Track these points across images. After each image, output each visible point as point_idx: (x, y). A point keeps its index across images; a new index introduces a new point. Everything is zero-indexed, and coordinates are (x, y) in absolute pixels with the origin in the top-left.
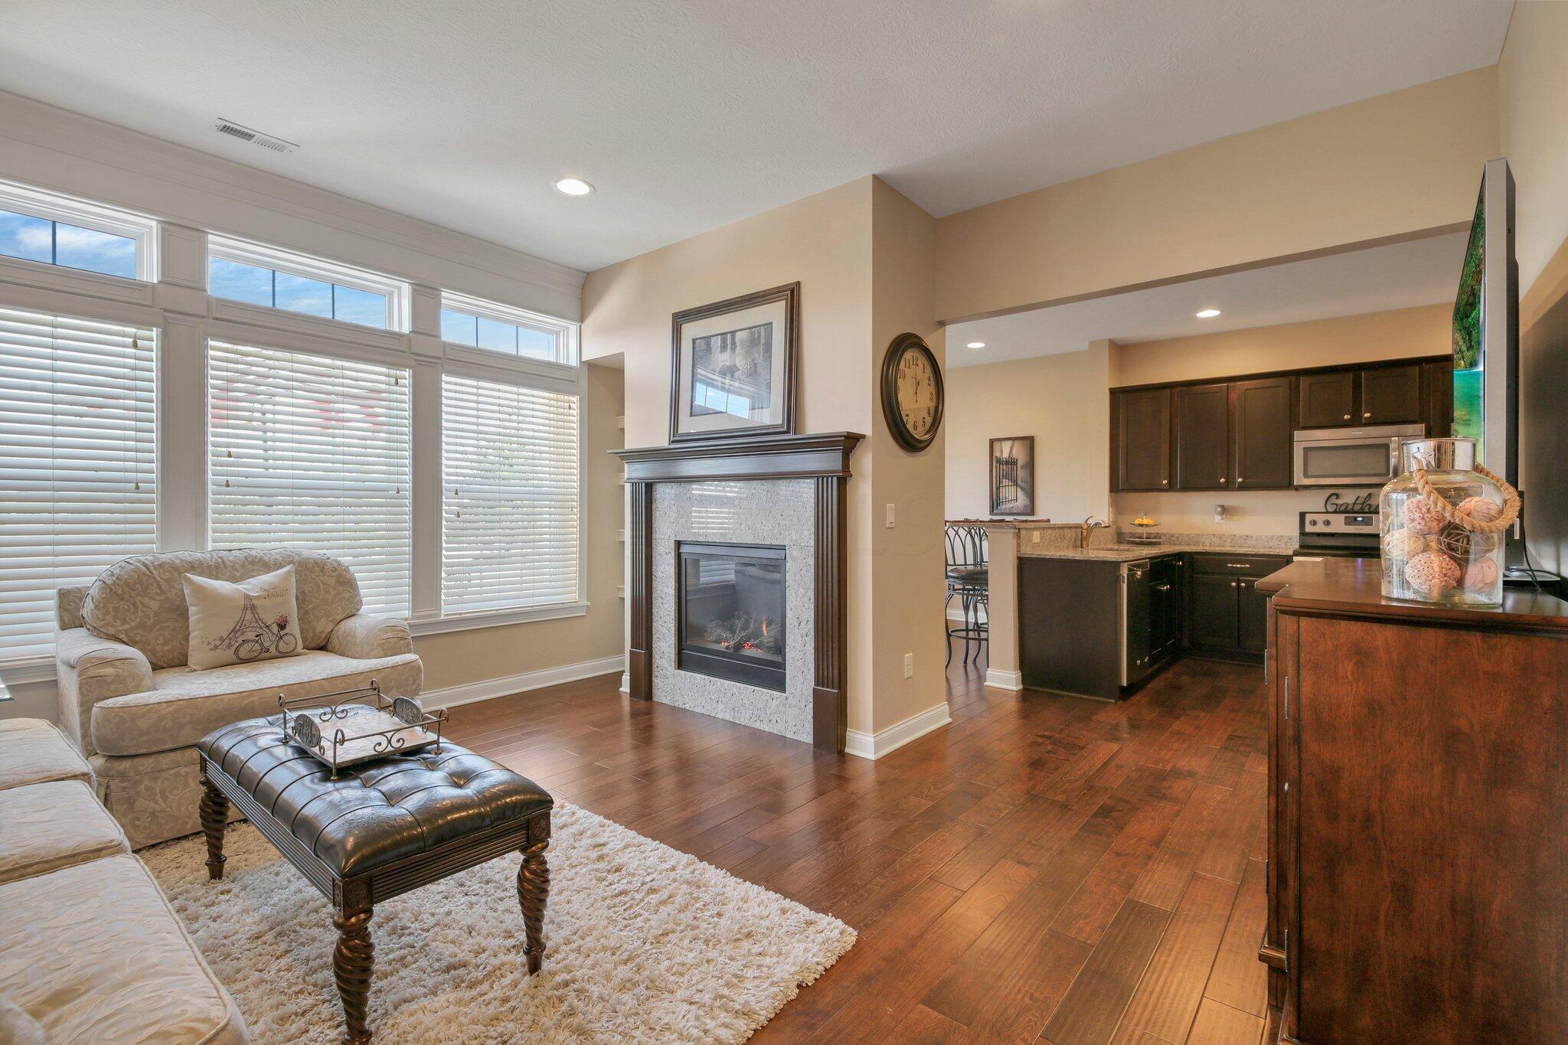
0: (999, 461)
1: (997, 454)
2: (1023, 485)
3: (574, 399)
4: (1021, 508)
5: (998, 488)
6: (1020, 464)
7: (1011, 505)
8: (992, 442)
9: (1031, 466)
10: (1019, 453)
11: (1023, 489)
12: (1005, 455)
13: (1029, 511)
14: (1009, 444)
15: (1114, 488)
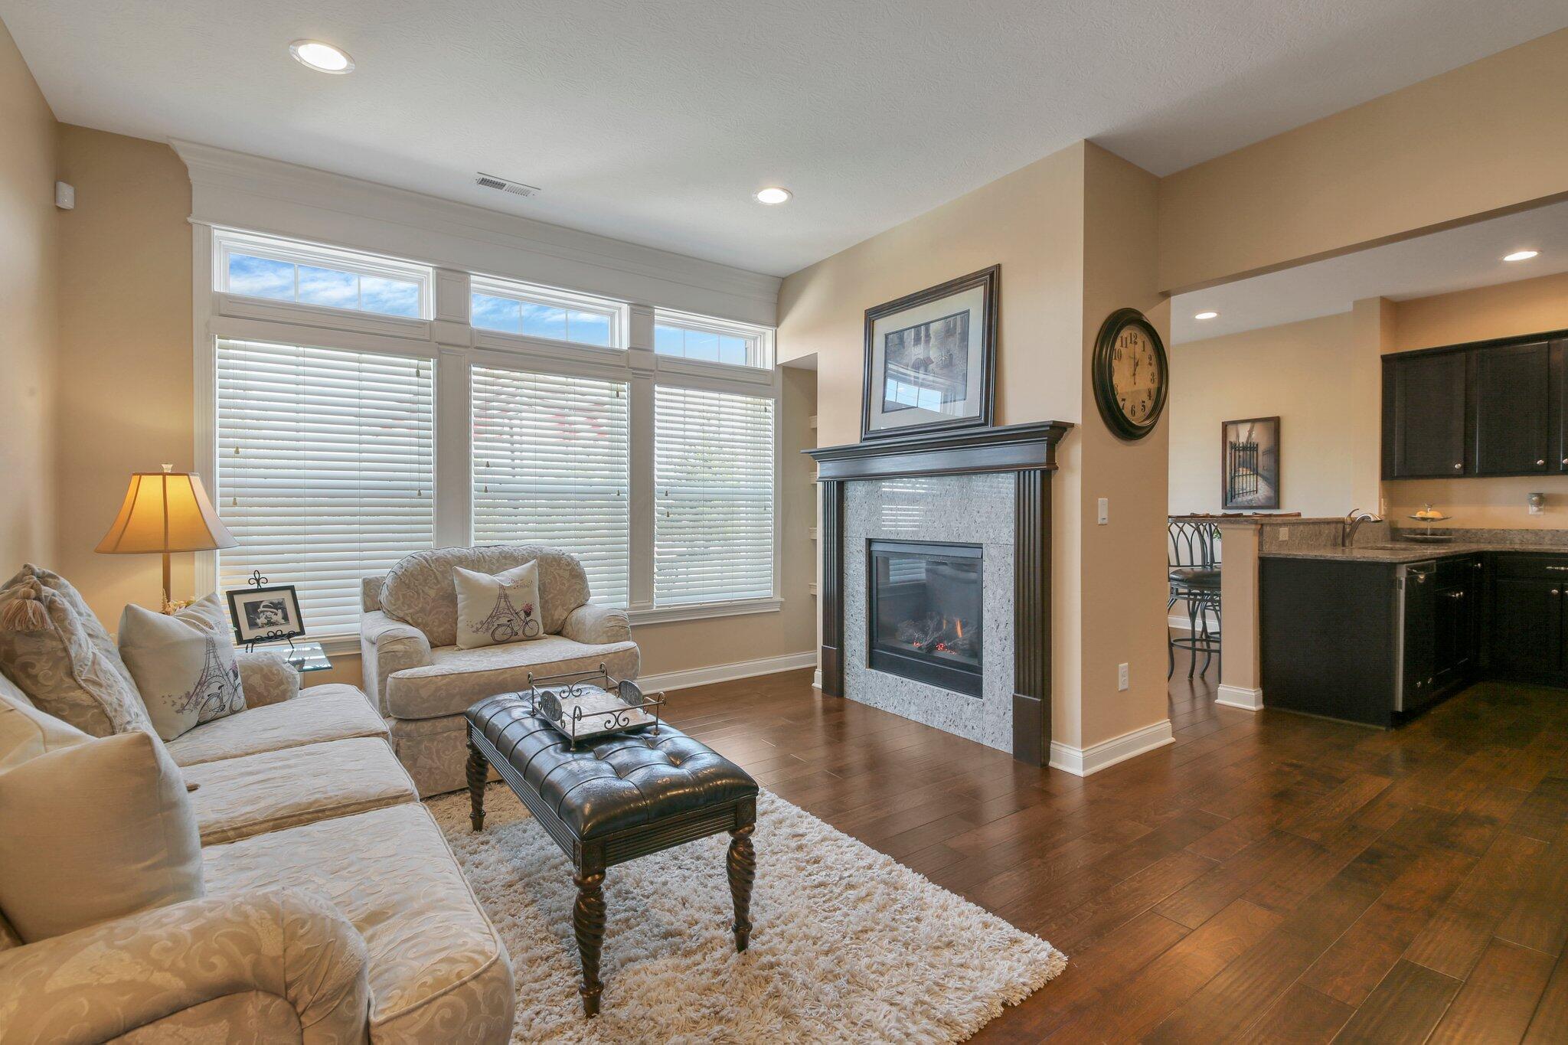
0: (1234, 447)
1: (1232, 438)
2: (1265, 474)
3: (771, 402)
5: (1233, 479)
6: (1261, 449)
8: (1225, 426)
9: (1275, 451)
10: (1260, 437)
11: (1265, 479)
12: (1243, 439)
13: (1273, 502)
14: (1248, 426)
15: (1388, 474)
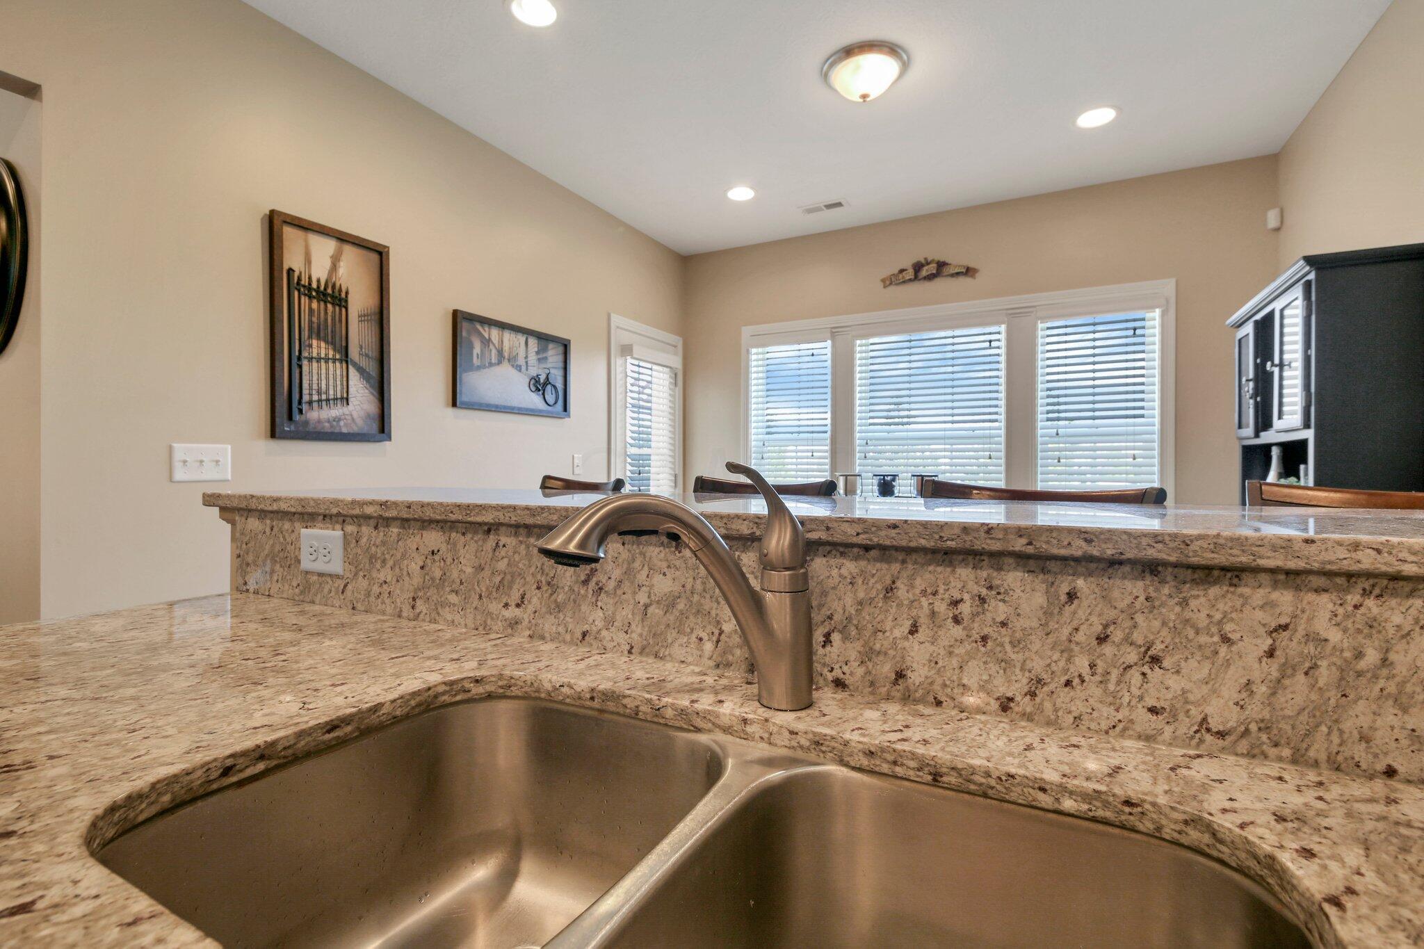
4: (360, 422)
7: (335, 411)
